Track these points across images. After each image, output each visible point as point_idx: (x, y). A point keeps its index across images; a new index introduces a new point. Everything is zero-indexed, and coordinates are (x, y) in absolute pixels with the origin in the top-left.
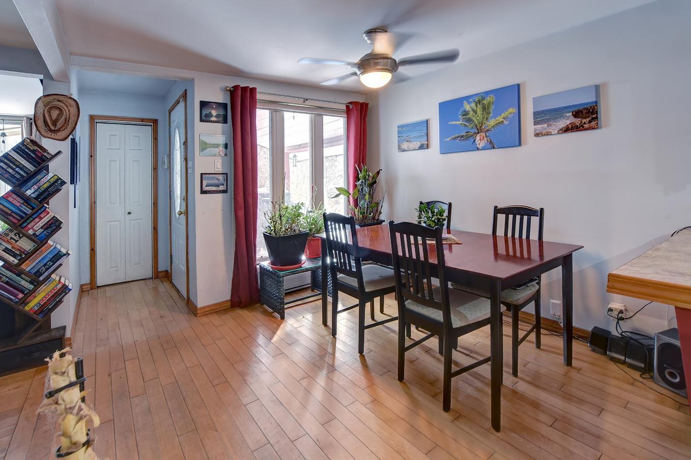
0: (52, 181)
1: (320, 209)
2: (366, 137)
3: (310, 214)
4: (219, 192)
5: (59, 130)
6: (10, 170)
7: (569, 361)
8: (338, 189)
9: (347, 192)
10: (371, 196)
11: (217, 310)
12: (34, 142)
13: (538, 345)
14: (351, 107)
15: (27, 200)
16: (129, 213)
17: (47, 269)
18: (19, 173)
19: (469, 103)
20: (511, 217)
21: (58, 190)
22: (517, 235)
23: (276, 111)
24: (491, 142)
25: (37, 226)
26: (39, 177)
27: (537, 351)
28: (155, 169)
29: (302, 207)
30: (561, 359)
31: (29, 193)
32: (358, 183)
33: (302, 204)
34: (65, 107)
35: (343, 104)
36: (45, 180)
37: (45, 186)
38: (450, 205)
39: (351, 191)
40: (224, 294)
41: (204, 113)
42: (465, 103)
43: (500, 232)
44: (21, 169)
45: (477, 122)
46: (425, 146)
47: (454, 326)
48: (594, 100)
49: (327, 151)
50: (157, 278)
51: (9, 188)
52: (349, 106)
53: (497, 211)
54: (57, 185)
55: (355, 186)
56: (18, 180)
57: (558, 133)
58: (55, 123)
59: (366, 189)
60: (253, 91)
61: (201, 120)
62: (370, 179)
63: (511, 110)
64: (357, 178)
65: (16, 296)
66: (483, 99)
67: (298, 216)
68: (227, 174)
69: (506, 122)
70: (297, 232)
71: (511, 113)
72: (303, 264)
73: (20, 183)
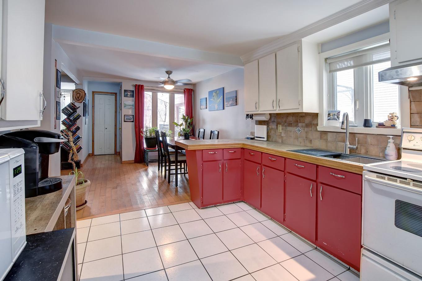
0: (77, 115)
4: (131, 122)
5: (80, 100)
6: (66, 112)
11: (129, 163)
12: (72, 104)
15: (71, 121)
16: (106, 129)
17: (76, 141)
18: (69, 113)
21: (79, 118)
23: (154, 92)
25: (73, 128)
26: (74, 114)
28: (116, 112)
31: (71, 118)
34: (81, 93)
35: (183, 89)
36: (76, 115)
37: (75, 117)
38: (204, 130)
40: (132, 157)
41: (125, 94)
44: (69, 111)
48: (236, 95)
50: (116, 154)
51: (66, 117)
52: (185, 90)
54: (79, 117)
56: (68, 115)
57: (230, 106)
58: (78, 98)
60: (142, 86)
61: (124, 96)
65: (67, 148)
66: (217, 92)
68: (133, 115)
70: (154, 137)
72: (156, 148)
73: (69, 115)
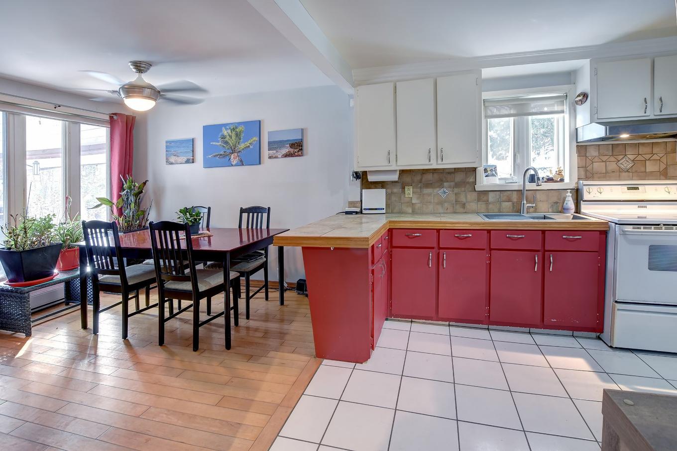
1: (76, 220)
2: (133, 149)
3: (64, 225)
7: (282, 303)
8: (99, 199)
9: (110, 202)
10: (138, 204)
13: (267, 298)
14: (115, 117)
19: (226, 129)
20: (251, 214)
22: (254, 227)
23: (13, 114)
24: (241, 161)
27: (266, 302)
29: (53, 218)
30: (279, 303)
32: (122, 193)
33: (54, 215)
35: (107, 114)
38: (209, 209)
39: (115, 201)
42: (223, 128)
43: (244, 226)
45: (231, 145)
46: (191, 161)
47: (200, 291)
48: (300, 138)
49: (85, 159)
52: (113, 117)
53: (242, 211)
55: (119, 196)
57: (282, 157)
59: (132, 198)
62: (136, 189)
63: (254, 138)
64: (121, 188)
66: (237, 128)
67: (49, 228)
69: (251, 147)
70: (47, 244)
71: (254, 141)
72: (56, 276)
